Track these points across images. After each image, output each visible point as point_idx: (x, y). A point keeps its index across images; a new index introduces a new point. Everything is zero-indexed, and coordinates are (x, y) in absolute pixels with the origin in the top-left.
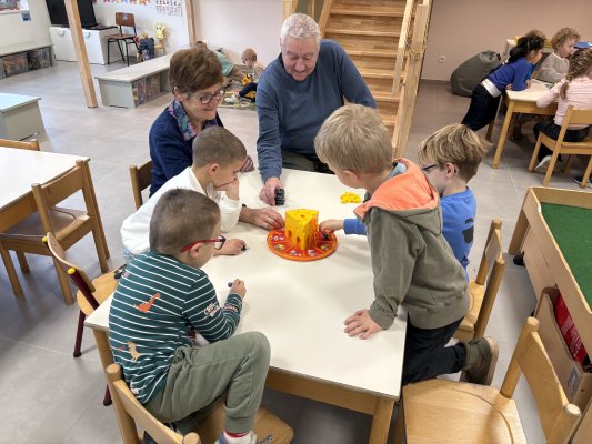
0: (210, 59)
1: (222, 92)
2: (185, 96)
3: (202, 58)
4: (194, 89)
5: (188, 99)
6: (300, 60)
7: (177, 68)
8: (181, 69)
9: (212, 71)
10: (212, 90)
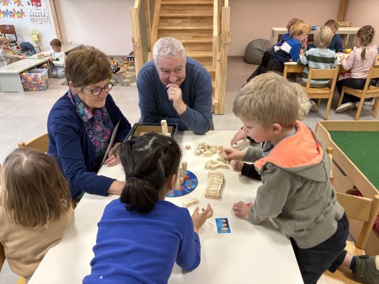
0: (100, 59)
1: (110, 86)
2: (79, 89)
3: (94, 59)
4: (86, 83)
5: (82, 91)
6: (173, 73)
7: (71, 66)
8: (75, 67)
9: (101, 69)
10: (102, 84)
